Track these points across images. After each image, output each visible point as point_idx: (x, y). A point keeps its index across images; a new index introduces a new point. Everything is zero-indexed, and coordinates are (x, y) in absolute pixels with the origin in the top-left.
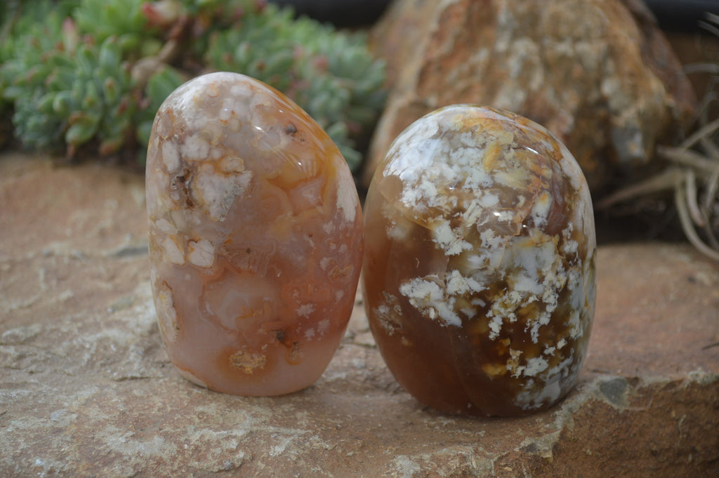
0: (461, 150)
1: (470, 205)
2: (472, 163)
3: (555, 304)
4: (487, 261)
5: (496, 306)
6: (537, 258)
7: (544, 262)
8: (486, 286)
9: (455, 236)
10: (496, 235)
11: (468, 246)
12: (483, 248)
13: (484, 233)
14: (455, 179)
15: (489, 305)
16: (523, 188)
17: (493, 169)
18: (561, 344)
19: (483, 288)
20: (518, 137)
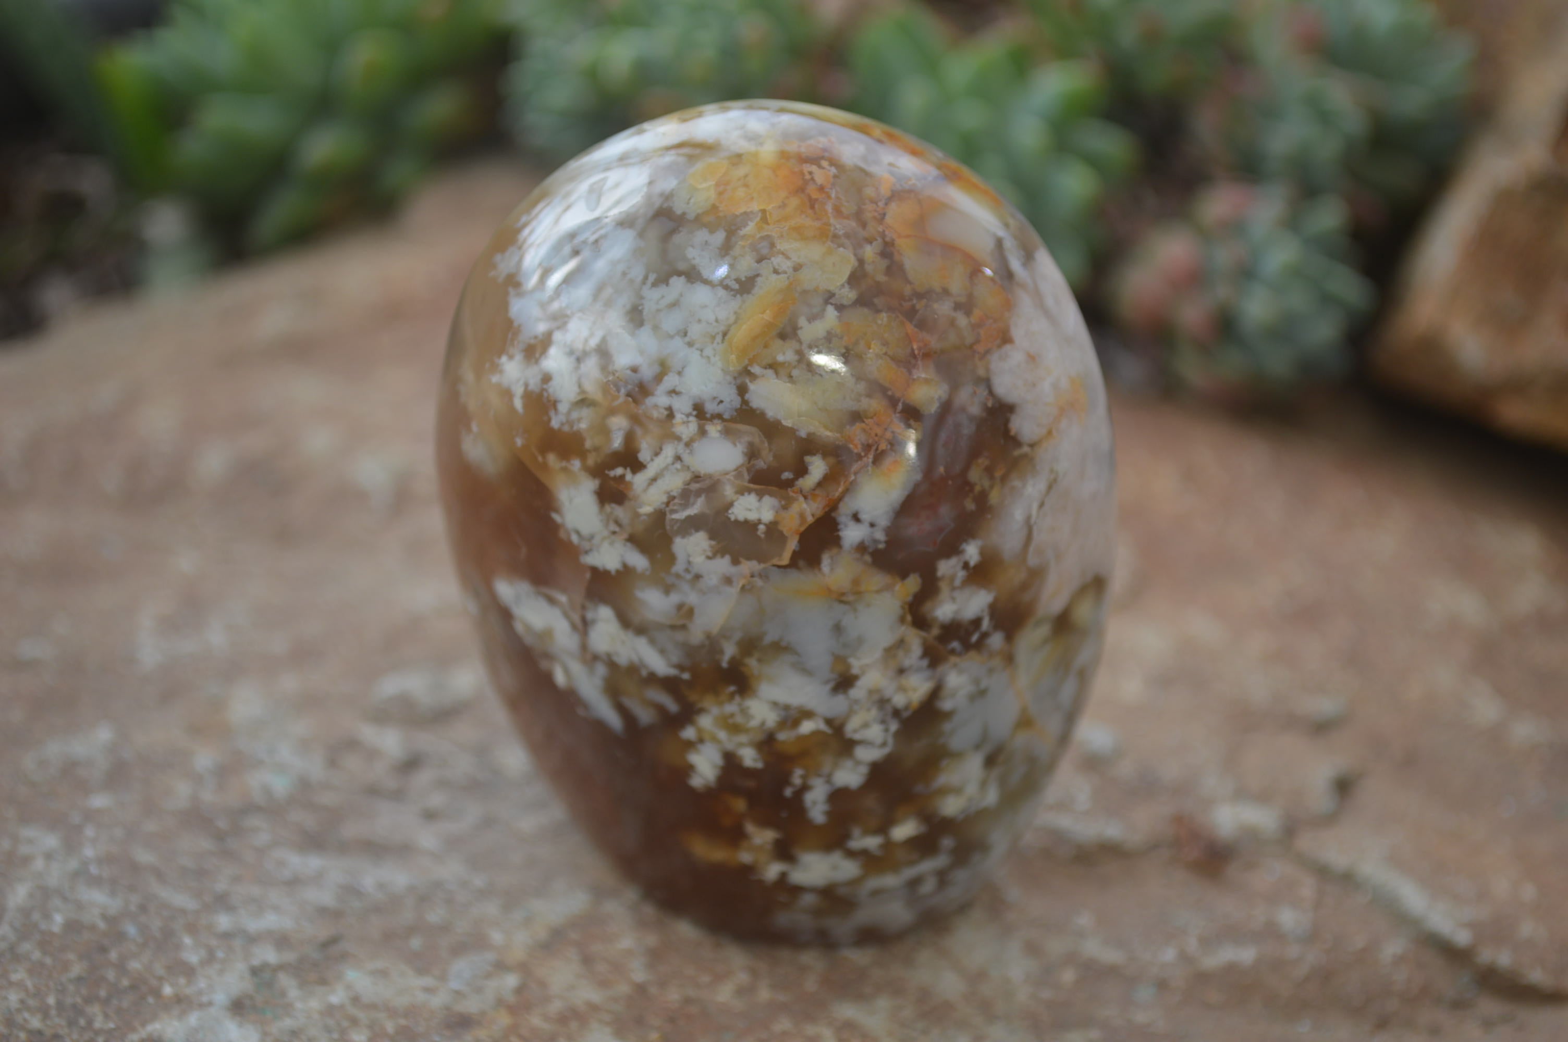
0: (678, 283)
1: (657, 454)
2: (695, 331)
3: (884, 744)
4: (686, 612)
5: (705, 721)
6: (838, 629)
7: (860, 641)
8: (681, 668)
9: (607, 525)
10: (718, 553)
11: (639, 561)
12: (678, 576)
13: (685, 541)
14: (635, 370)
15: (688, 714)
16: (827, 434)
17: (752, 361)
18: (904, 830)
19: (672, 672)
20: (869, 268)
